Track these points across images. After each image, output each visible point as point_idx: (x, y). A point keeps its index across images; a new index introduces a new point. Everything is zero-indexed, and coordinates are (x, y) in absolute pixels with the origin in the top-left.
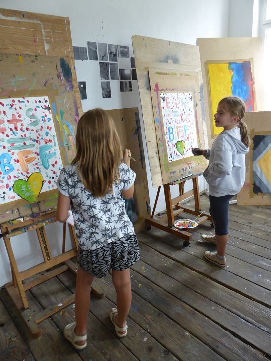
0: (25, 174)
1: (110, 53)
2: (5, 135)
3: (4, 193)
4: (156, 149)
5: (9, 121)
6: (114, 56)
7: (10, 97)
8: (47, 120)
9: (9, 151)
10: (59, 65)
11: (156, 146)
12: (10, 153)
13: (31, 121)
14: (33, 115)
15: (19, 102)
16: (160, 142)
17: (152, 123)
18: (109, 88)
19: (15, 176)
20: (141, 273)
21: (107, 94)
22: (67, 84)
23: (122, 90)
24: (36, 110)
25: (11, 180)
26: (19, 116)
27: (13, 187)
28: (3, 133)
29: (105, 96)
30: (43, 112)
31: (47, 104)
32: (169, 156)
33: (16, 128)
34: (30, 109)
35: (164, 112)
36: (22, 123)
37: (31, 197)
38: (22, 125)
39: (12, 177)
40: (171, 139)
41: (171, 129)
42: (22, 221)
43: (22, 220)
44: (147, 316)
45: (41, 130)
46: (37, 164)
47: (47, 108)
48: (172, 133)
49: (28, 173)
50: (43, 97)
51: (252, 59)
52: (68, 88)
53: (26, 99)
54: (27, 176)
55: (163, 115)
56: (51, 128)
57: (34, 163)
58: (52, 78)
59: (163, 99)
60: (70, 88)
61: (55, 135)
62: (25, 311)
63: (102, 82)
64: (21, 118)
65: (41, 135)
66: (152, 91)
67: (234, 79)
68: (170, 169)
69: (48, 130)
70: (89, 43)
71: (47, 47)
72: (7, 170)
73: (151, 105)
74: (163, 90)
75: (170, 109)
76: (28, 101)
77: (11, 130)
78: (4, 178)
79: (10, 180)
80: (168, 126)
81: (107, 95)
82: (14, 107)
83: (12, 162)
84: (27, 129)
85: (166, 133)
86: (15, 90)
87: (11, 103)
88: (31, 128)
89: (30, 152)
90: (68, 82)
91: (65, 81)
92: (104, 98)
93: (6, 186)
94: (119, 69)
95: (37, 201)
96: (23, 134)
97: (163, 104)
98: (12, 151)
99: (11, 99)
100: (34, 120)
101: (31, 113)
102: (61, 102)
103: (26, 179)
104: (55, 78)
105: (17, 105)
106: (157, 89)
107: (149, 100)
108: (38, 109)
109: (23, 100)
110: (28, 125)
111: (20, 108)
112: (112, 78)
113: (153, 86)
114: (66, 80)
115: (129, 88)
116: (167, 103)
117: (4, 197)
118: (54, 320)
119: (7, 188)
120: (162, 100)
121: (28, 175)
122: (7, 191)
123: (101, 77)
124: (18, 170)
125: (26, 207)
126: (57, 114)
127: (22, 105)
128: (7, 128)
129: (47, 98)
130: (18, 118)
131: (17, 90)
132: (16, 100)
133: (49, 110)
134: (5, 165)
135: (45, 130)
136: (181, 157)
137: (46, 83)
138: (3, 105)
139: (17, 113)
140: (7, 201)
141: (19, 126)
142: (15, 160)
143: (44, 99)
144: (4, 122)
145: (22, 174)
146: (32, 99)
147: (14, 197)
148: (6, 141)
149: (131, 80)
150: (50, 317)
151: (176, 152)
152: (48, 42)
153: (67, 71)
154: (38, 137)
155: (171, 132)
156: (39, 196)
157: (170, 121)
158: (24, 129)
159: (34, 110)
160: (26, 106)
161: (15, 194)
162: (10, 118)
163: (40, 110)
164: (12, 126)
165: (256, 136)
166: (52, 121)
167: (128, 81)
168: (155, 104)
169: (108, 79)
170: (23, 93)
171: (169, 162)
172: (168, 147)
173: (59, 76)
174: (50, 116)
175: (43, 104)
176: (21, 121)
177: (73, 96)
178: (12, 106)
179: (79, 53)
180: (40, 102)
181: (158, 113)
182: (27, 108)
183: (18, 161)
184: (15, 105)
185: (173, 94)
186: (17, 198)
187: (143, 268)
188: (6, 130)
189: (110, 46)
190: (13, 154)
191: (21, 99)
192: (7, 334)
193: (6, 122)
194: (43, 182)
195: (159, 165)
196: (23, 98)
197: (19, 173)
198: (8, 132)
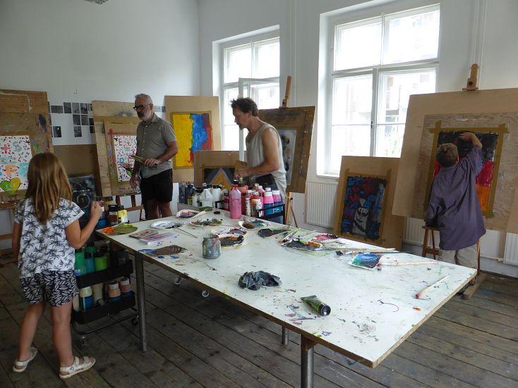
1: (82, 109)
5: (2, 148)
6: (85, 110)
7: (4, 135)
8: (27, 149)
10: (38, 118)
11: (108, 169)
13: (16, 149)
14: (18, 145)
15: (10, 138)
16: (111, 167)
17: (105, 154)
18: (81, 131)
19: (2, 179)
21: (78, 134)
23: (91, 132)
26: (9, 146)
30: (25, 144)
31: (27, 140)
32: (119, 177)
34: (16, 142)
35: (116, 148)
37: (11, 191)
41: (122, 159)
43: (3, 202)
45: (22, 154)
50: (25, 136)
51: (210, 112)
53: (14, 136)
54: (10, 179)
55: (116, 150)
56: (29, 154)
57: (16, 172)
58: (32, 126)
63: (74, 127)
65: (22, 157)
66: (107, 134)
67: (194, 126)
68: (120, 186)
69: (27, 155)
70: (64, 103)
71: (30, 108)
73: (105, 143)
74: (116, 134)
75: (123, 146)
76: (15, 138)
77: (3, 153)
80: (120, 157)
82: (6, 141)
84: (13, 153)
85: (117, 162)
86: (8, 132)
89: (13, 166)
92: (75, 137)
94: (89, 119)
95: (15, 194)
96: (10, 155)
97: (115, 142)
99: (5, 137)
100: (18, 148)
101: (16, 144)
103: (9, 181)
105: (8, 140)
106: (111, 133)
107: (103, 140)
108: (21, 142)
110: (14, 151)
112: (83, 124)
113: (107, 131)
116: (120, 142)
120: (115, 141)
123: (74, 124)
124: (5, 175)
125: (7, 196)
127: (11, 140)
129: (28, 137)
132: (8, 137)
133: (28, 143)
135: (25, 154)
137: (28, 128)
139: (8, 144)
141: (8, 151)
142: (3, 170)
145: (7, 178)
146: (18, 137)
151: (127, 175)
152: (31, 106)
153: (43, 121)
156: (16, 192)
157: (121, 154)
158: (11, 152)
159: (18, 143)
163: (23, 143)
164: (4, 151)
165: (206, 169)
168: (109, 143)
169: (80, 125)
170: (12, 133)
171: (119, 181)
172: (118, 172)
173: (37, 125)
175: (25, 140)
176: (10, 148)
179: (56, 109)
180: (23, 138)
181: (111, 148)
182: (14, 142)
183: (5, 170)
185: (126, 137)
186: (2, 191)
189: (82, 104)
190: (3, 166)
194: (20, 184)
196: (12, 136)
197: (5, 177)
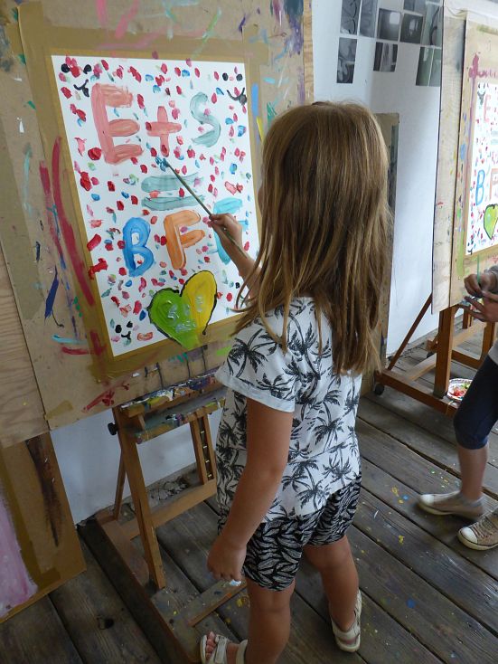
0: (178, 274)
2: (138, 167)
3: (130, 325)
4: (448, 224)
5: (149, 126)
7: (155, 56)
8: (236, 132)
9: (146, 213)
11: (451, 214)
12: (147, 219)
13: (200, 129)
14: (207, 113)
15: (178, 71)
16: (458, 206)
17: (452, 156)
18: (353, 57)
19: (154, 281)
20: (396, 506)
21: (346, 73)
22: (289, 32)
23: (377, 67)
24: (214, 99)
25: (145, 291)
26: (175, 114)
27: (149, 308)
28: (135, 161)
29: (341, 79)
30: (231, 108)
31: (241, 85)
32: (469, 240)
33: (164, 149)
34: (201, 96)
35: (477, 131)
36: (178, 134)
37: (187, 335)
38: (180, 142)
39: (149, 283)
40: (479, 199)
41: (481, 176)
42: (171, 399)
43: (170, 395)
44: (443, 626)
45: (222, 156)
46: (205, 249)
47: (241, 98)
48: (482, 186)
49: (184, 273)
50: (233, 65)
52: (291, 45)
53: (195, 64)
54: (181, 281)
55: (475, 140)
56: (243, 154)
57: (200, 245)
58: (259, 12)
59: (481, 98)
60: (295, 46)
61: (251, 174)
62: (159, 594)
63: (340, 39)
64: (180, 121)
65: (220, 171)
66: (466, 74)
68: (466, 270)
69: (236, 160)
72: (137, 265)
73: (458, 110)
74: (484, 74)
75: (488, 126)
76: (197, 72)
77: (154, 152)
78: (129, 284)
79: (143, 291)
80: (480, 167)
81: (346, 76)
82: (164, 86)
83: (151, 244)
84: (190, 154)
85: (472, 185)
86: (171, 36)
87: (158, 73)
88: (199, 150)
89: (192, 218)
90: (291, 27)
91: (287, 22)
92: (339, 81)
93: (133, 307)
94: (380, 9)
95: (200, 345)
96: (179, 165)
97: (479, 113)
98: (153, 214)
99: (159, 62)
100: (207, 127)
101: (202, 109)
102: (272, 81)
103: (181, 287)
104: (266, 10)
105: (173, 81)
106: (475, 73)
108: (219, 97)
109: (187, 68)
110: (193, 141)
111: (179, 91)
112: (364, 33)
113: (468, 64)
114: (290, 21)
115: (390, 63)
116: (486, 109)
117: (128, 336)
118: (229, 621)
119: (136, 311)
120: (478, 101)
121: (185, 278)
122: (134, 318)
123: (342, 24)
124: (163, 265)
125: (176, 358)
126: (260, 116)
127: (183, 82)
128: (144, 147)
129: (241, 69)
130: (171, 119)
131: (175, 36)
132: (171, 64)
133: (243, 103)
134: (135, 249)
136: (488, 244)
137: (242, 23)
138: (138, 78)
139: (172, 105)
140: (136, 345)
141: (172, 146)
142: (156, 237)
143: (236, 70)
144: (137, 128)
145: (171, 274)
146: (207, 67)
147: (150, 336)
148: (139, 185)
149: (398, 43)
150: (217, 610)
151: (483, 231)
154: (213, 178)
155: (480, 183)
156: (204, 333)
158: (184, 153)
159: (210, 98)
160: (192, 87)
161: (152, 328)
162: (153, 119)
163: (224, 100)
164: (156, 143)
166: (247, 134)
167: (391, 43)
168: (465, 110)
169: (355, 32)
170: (187, 47)
171: (468, 254)
172: (470, 220)
173: (274, 9)
174: (244, 120)
175: (232, 85)
176: (178, 128)
177: (300, 69)
178: (160, 81)
180: (225, 77)
181: (467, 134)
182: (195, 92)
183: (163, 241)
184: (168, 80)
186: (158, 337)
187: (395, 491)
188: (140, 152)
190: (153, 221)
191: (182, 65)
192: (124, 652)
193: (143, 127)
194: (216, 296)
195: (449, 260)
196: (188, 61)
197: (164, 273)
198: (146, 159)
